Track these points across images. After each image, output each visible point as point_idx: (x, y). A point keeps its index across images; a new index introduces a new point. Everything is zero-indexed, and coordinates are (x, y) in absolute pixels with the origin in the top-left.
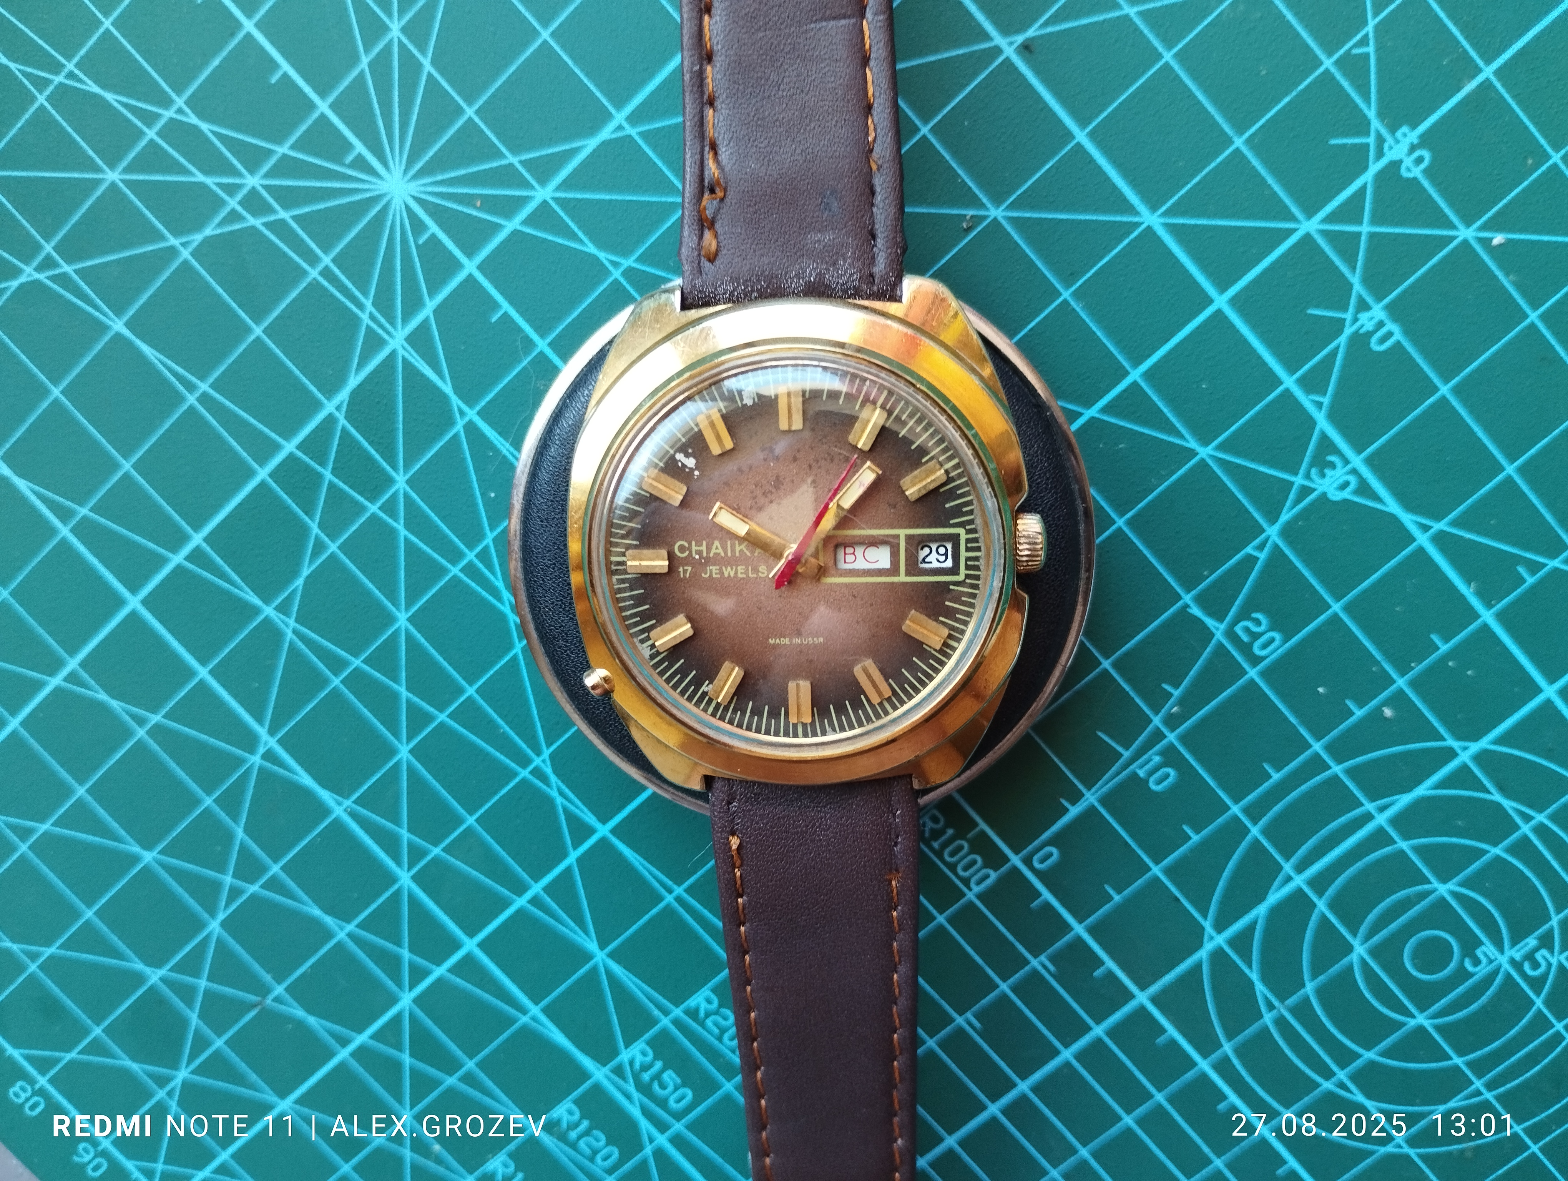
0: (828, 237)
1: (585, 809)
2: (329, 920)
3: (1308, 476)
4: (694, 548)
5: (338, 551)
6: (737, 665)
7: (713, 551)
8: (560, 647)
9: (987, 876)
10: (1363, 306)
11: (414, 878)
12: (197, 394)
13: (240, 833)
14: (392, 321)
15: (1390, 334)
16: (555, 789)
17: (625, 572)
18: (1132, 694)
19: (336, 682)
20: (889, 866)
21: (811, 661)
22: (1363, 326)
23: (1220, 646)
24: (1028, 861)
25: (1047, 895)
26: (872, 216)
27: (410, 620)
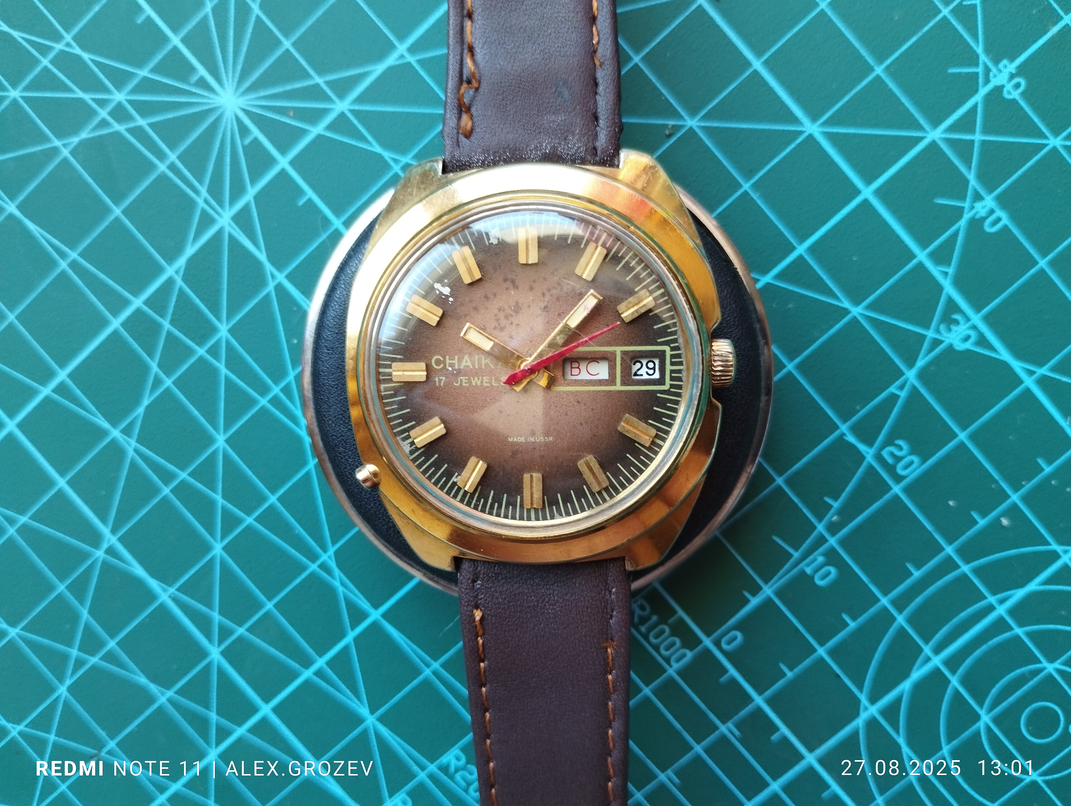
0: (561, 118)
1: (362, 597)
2: (153, 688)
3: (938, 331)
4: (448, 361)
5: (173, 386)
6: (482, 460)
7: (464, 364)
8: (340, 453)
9: (684, 656)
10: (978, 197)
11: (223, 653)
12: (69, 261)
13: (85, 614)
14: (221, 203)
15: (999, 220)
16: (338, 580)
17: (390, 381)
18: (800, 505)
19: (166, 491)
20: (605, 634)
21: (543, 456)
22: (977, 212)
23: (871, 467)
24: (717, 643)
25: (733, 672)
26: (595, 102)
27: (227, 441)
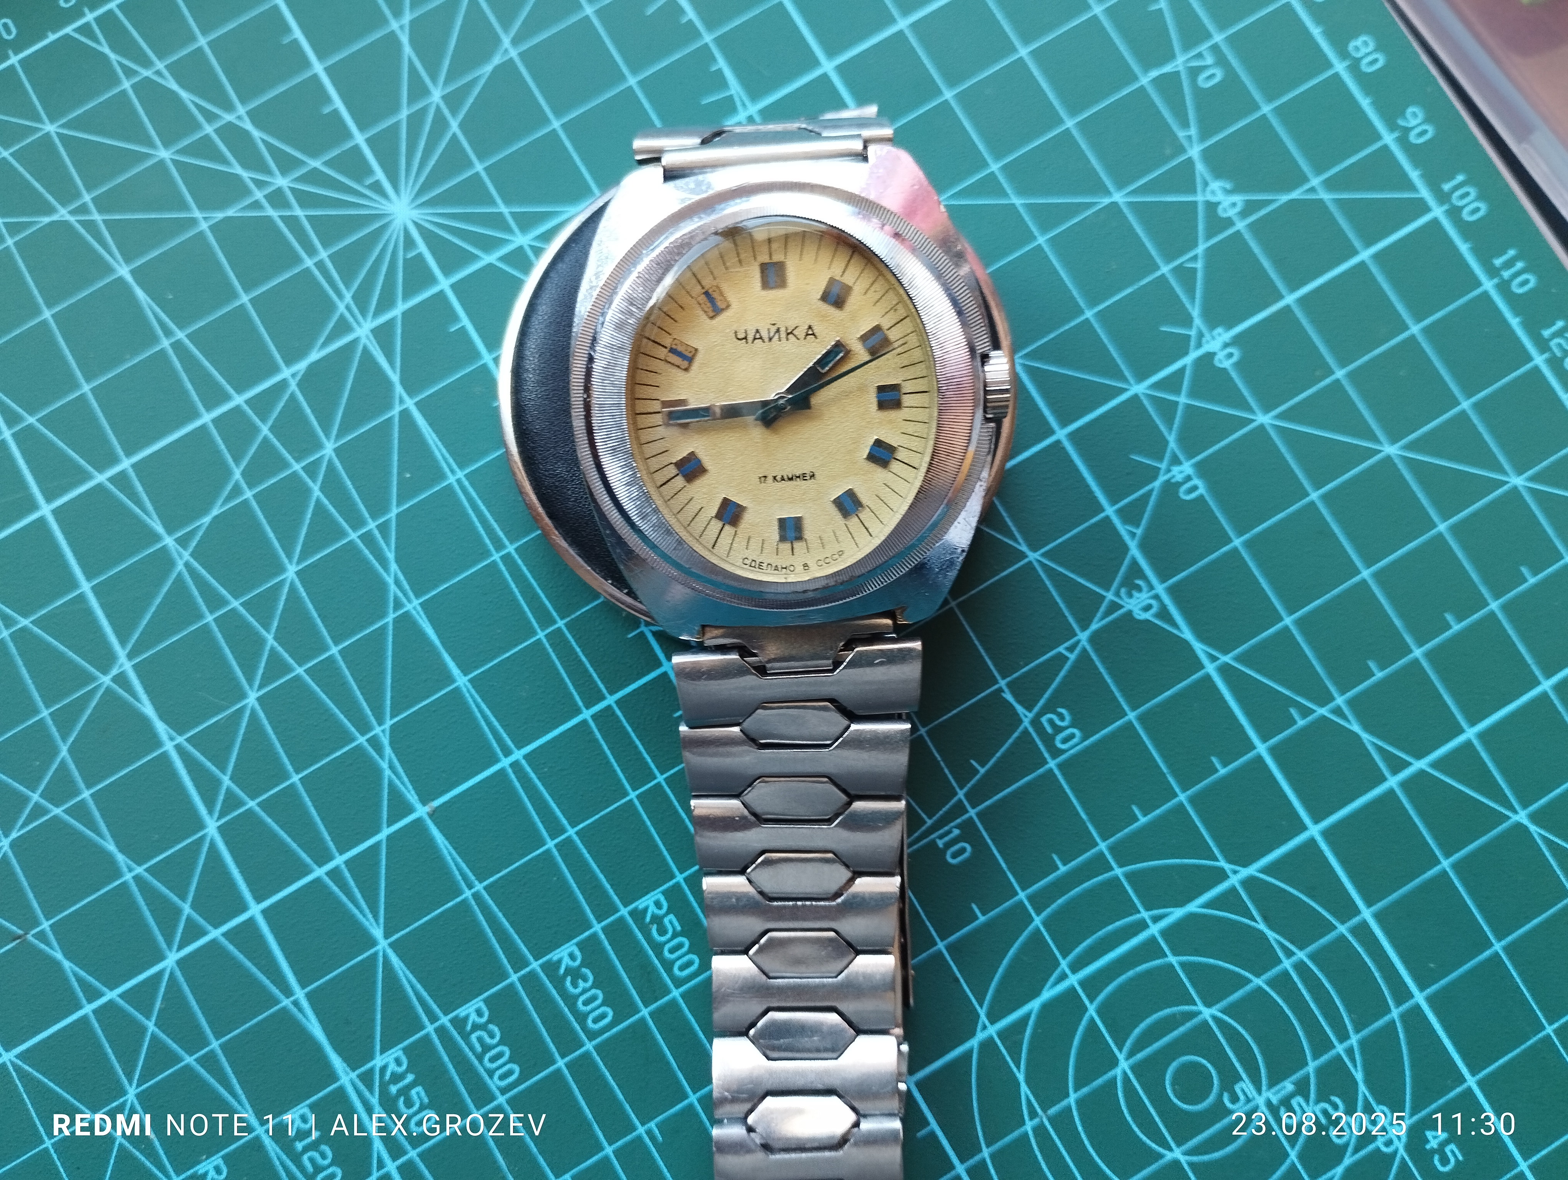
1: (410, 787)
2: (120, 858)
3: (1117, 594)
5: (252, 499)
10: (1176, 461)
12: (173, 340)
13: (64, 751)
14: (364, 312)
15: (1195, 488)
16: (387, 761)
18: (942, 764)
22: (1174, 476)
23: (1026, 732)
27: (298, 573)
